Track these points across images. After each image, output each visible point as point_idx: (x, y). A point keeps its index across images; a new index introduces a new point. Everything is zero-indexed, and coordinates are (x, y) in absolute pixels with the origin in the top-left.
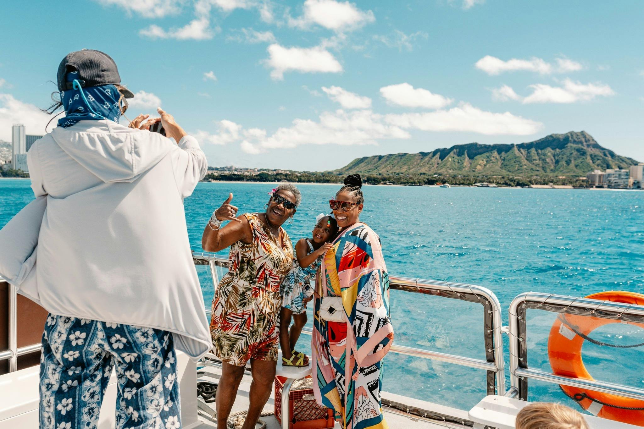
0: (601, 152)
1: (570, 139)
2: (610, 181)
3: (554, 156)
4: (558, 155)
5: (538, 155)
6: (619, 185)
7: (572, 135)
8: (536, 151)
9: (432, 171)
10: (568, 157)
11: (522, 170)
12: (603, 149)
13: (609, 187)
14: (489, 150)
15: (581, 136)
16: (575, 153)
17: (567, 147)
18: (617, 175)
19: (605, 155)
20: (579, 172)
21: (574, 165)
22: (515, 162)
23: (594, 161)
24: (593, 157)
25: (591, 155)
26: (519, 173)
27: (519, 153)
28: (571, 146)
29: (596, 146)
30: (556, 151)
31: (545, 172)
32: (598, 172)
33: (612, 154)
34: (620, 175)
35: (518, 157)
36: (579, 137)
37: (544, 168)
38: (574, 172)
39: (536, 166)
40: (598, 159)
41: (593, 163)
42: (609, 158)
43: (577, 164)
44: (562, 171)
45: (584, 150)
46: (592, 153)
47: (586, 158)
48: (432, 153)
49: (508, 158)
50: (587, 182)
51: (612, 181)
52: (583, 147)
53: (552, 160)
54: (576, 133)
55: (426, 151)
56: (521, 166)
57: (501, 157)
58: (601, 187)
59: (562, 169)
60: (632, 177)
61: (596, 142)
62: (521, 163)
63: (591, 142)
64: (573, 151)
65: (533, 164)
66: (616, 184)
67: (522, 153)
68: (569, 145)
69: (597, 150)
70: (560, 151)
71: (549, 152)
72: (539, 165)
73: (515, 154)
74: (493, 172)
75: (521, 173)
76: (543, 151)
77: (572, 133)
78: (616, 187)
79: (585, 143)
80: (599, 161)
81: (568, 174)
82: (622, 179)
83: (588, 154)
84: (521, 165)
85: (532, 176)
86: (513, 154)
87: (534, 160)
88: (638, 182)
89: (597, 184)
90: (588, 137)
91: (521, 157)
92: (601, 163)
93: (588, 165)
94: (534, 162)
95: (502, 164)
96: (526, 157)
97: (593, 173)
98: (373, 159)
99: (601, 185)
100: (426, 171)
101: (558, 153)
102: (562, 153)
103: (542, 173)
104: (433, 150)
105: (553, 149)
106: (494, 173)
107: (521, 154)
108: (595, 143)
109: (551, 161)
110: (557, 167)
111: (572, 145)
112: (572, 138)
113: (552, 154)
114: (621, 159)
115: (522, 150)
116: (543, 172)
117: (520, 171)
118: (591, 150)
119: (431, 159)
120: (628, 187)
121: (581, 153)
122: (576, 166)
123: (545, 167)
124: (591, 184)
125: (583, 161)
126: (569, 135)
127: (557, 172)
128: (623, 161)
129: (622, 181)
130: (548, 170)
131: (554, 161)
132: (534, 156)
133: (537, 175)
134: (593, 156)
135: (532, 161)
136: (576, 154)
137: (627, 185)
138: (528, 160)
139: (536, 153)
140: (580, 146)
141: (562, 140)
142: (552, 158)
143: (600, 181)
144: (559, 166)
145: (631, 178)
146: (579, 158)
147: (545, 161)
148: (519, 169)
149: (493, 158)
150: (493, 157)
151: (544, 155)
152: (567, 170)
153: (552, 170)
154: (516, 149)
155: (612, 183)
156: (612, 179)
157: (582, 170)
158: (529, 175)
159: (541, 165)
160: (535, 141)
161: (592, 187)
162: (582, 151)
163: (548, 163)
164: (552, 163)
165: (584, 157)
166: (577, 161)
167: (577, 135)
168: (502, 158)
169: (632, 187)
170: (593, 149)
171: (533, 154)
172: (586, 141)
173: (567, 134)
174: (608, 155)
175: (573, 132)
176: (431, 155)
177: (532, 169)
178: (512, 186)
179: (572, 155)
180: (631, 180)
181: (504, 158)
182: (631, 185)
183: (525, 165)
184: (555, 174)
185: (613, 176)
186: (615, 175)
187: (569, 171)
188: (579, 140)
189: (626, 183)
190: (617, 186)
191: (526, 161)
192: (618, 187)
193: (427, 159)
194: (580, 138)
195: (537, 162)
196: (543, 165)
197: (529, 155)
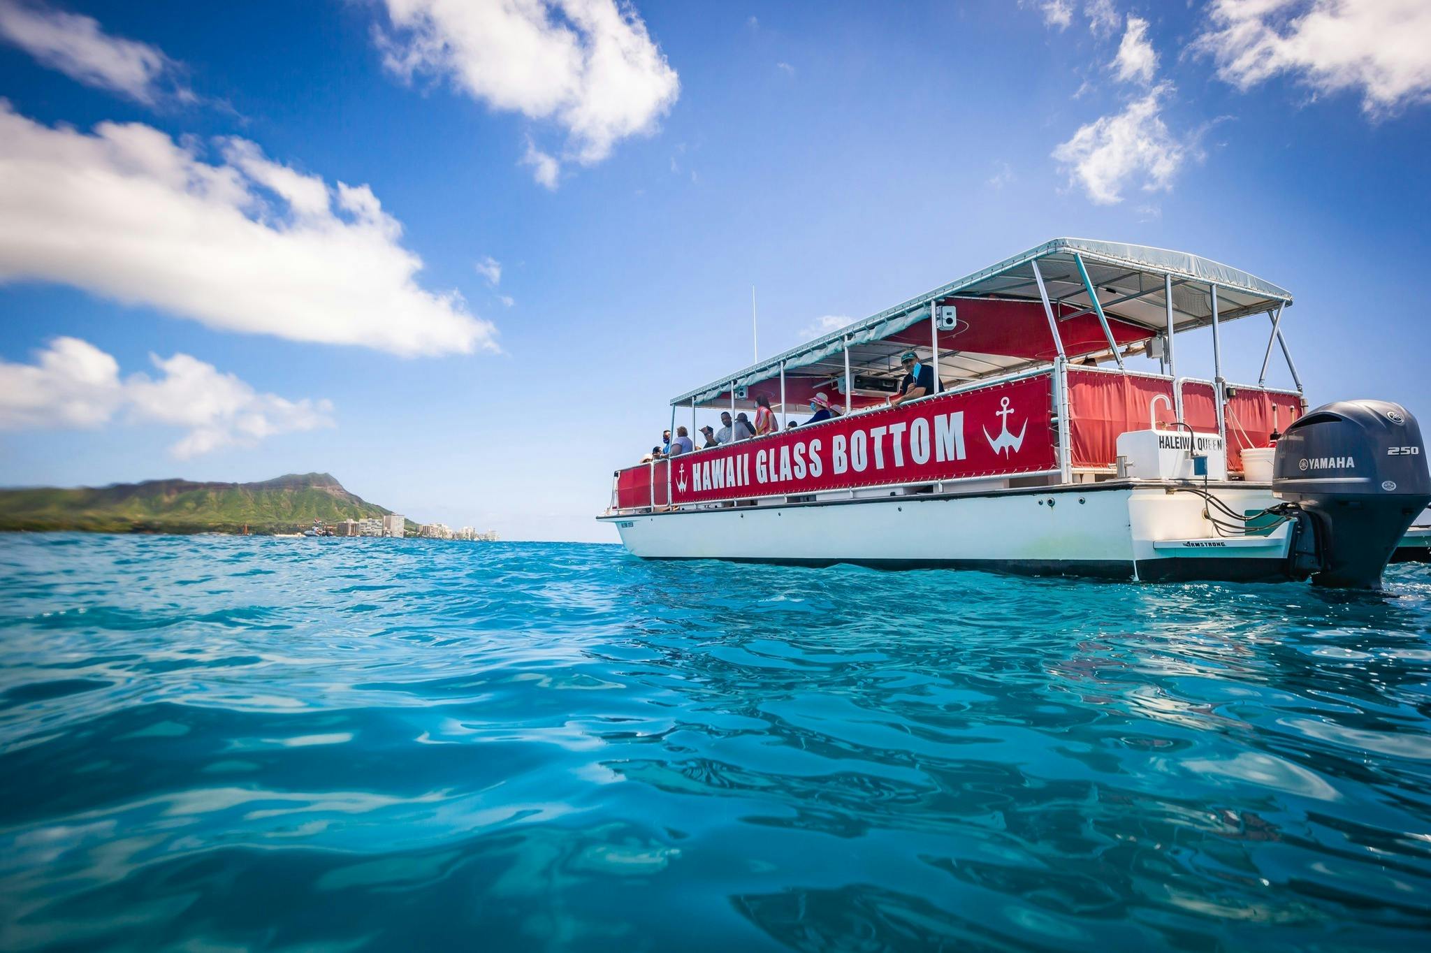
0: (346, 498)
5: (270, 499)
11: (249, 515)
17: (307, 490)
18: (370, 525)
19: (351, 501)
32: (352, 521)
33: (359, 500)
34: (373, 525)
35: (244, 500)
39: (267, 511)
40: (345, 506)
41: (338, 509)
42: (356, 505)
45: (328, 494)
46: (337, 498)
50: (338, 531)
52: (326, 491)
60: (386, 526)
63: (336, 486)
65: (264, 509)
67: (248, 495)
68: (310, 487)
69: (343, 495)
71: (284, 495)
72: (271, 510)
73: (240, 496)
76: (277, 494)
77: (313, 475)
79: (328, 487)
81: (309, 522)
82: (375, 529)
83: (333, 499)
85: (266, 523)
86: (237, 495)
87: (264, 504)
90: (331, 480)
91: (247, 500)
92: (347, 511)
93: (333, 512)
96: (253, 500)
105: (290, 492)
108: (340, 487)
111: (313, 488)
112: (314, 480)
114: (369, 507)
115: (249, 491)
124: (342, 534)
125: (326, 507)
128: (371, 509)
132: (265, 500)
134: (339, 502)
135: (261, 505)
138: (256, 504)
139: (267, 496)
140: (323, 489)
141: (301, 482)
143: (353, 531)
144: (297, 511)
148: (244, 515)
157: (327, 518)
158: (262, 522)
159: (274, 510)
163: (283, 508)
164: (289, 509)
166: (319, 508)
167: (320, 477)
170: (338, 495)
171: (263, 498)
172: (330, 485)
174: (356, 502)
184: (294, 522)
194: (322, 481)
195: (268, 506)
196: (277, 510)
197: (257, 498)
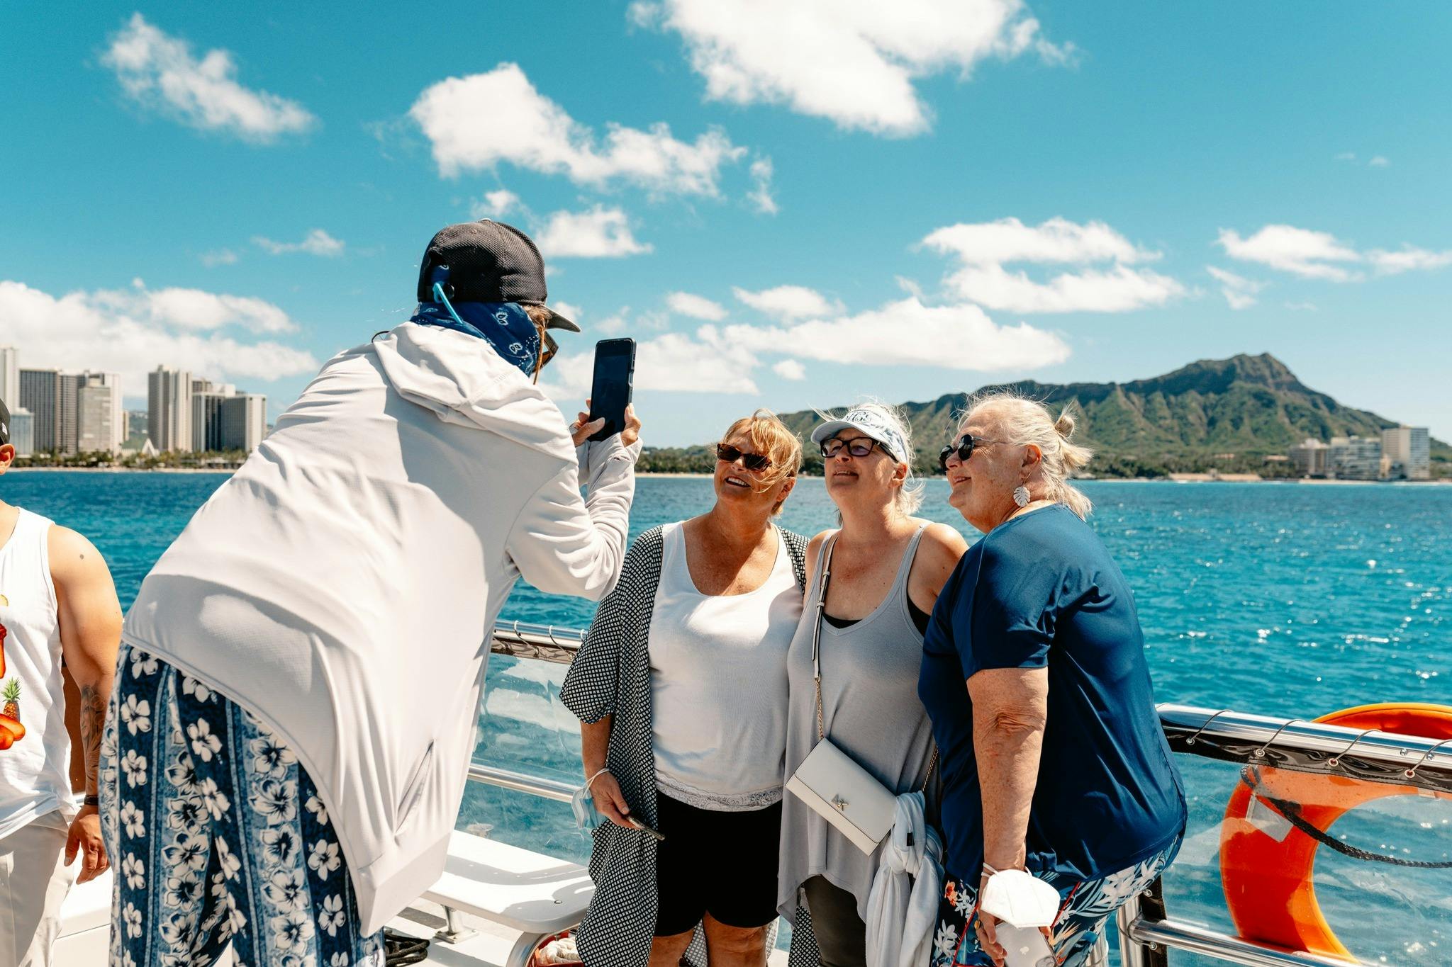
0: (1305, 400)
1: (1239, 370)
2: (1339, 464)
3: (1205, 409)
4: (1214, 407)
5: (1169, 408)
6: (1360, 472)
7: (1242, 363)
8: (1165, 397)
9: (935, 444)
10: (1234, 410)
11: (1136, 441)
12: (1311, 393)
13: (1339, 476)
14: (1060, 396)
15: (1261, 366)
16: (1250, 402)
17: (1232, 389)
18: (1356, 451)
19: (1315, 405)
20: (1261, 444)
21: (1249, 429)
22: (1119, 423)
23: (1293, 420)
24: (1291, 411)
25: (1286, 407)
26: (1129, 448)
27: (1128, 403)
28: (1241, 388)
29: (1296, 386)
30: (1208, 398)
31: (1188, 445)
32: (1314, 444)
34: (1361, 450)
35: (1126, 411)
36: (1257, 366)
37: (1183, 436)
38: (1252, 444)
39: (1166, 430)
40: (1302, 416)
41: (1292, 423)
42: (1324, 412)
43: (1256, 426)
44: (1225, 442)
45: (1271, 395)
46: (1288, 401)
47: (1276, 413)
48: (933, 405)
49: (1104, 413)
50: (1291, 465)
51: (1344, 464)
52: (1267, 389)
53: (1200, 418)
54: (1250, 358)
55: (919, 399)
56: (1134, 432)
57: (1087, 411)
58: (1321, 477)
59: (1223, 437)
60: (1388, 453)
61: (1294, 377)
62: (1132, 425)
63: (1285, 378)
64: (1246, 398)
66: (1354, 470)
67: (1133, 403)
68: (1237, 384)
69: (1298, 395)
70: (1217, 397)
71: (1193, 400)
72: (1172, 428)
73: (1118, 406)
75: (1135, 446)
76: (1180, 398)
77: (1241, 358)
78: (1353, 476)
79: (1270, 381)
80: (1304, 420)
81: (1238, 449)
82: (1367, 458)
83: (1279, 403)
84: (1133, 429)
85: (1158, 453)
87: (1161, 418)
88: (1401, 466)
89: (1312, 471)
90: (1276, 366)
91: (1132, 412)
92: (1308, 424)
93: (1281, 427)
94: (1162, 422)
95: (1092, 427)
96: (1142, 410)
97: (1302, 446)
98: (802, 418)
99: (1320, 472)
100: (922, 444)
101: (1214, 402)
102: (1222, 402)
103: (1179, 446)
104: (936, 397)
105: (1201, 394)
107: (1131, 406)
108: (1291, 379)
109: (1199, 421)
110: (1213, 434)
112: (1242, 368)
113: (1200, 404)
114: (1351, 415)
115: (1134, 397)
116: (1182, 444)
117: (1133, 444)
118: (1286, 394)
119: (932, 416)
120: (1380, 477)
121: (1265, 401)
122: (1255, 431)
123: (1186, 433)
124: (1298, 472)
125: (1268, 419)
126: (1236, 362)
127: (1212, 445)
128: (1355, 418)
129: (1367, 463)
130: (1193, 441)
131: (1205, 420)
132: (1160, 409)
133: (1170, 452)
134: (1290, 409)
135: (1156, 421)
136: (1253, 405)
137: (1378, 471)
138: (1147, 418)
139: (1164, 402)
140: (1260, 386)
141: (1220, 374)
142: (1201, 413)
143: (1318, 465)
144: (1217, 430)
145: (1386, 456)
146: (1259, 412)
147: (1184, 421)
148: (1128, 440)
151: (1182, 408)
152: (1235, 441)
153: (1201, 440)
154: (1119, 393)
155: (1344, 468)
156: (1345, 458)
157: (1269, 439)
158: (1152, 451)
159: (1177, 429)
161: (1302, 477)
162: (1268, 397)
163: (1192, 425)
164: (1202, 425)
165: (1271, 411)
166: (1255, 421)
167: (1254, 363)
168: (1091, 414)
169: (1388, 476)
170: (1289, 394)
171: (1158, 406)
172: (1273, 376)
173: (1231, 360)
174: (1323, 406)
175: (1243, 355)
176: (931, 408)
177: (1158, 438)
178: (1127, 477)
179: (1245, 407)
180: (1386, 462)
181: (1095, 414)
182: (1387, 473)
183: (1142, 429)
184: (1210, 449)
185: (1346, 452)
186: (1350, 451)
187: (1239, 441)
188: (1259, 373)
189: (1376, 467)
190: (1355, 474)
191: (1143, 421)
192: (1358, 476)
193: (922, 417)
195: (1168, 422)
196: (1181, 428)
197: (1148, 406)
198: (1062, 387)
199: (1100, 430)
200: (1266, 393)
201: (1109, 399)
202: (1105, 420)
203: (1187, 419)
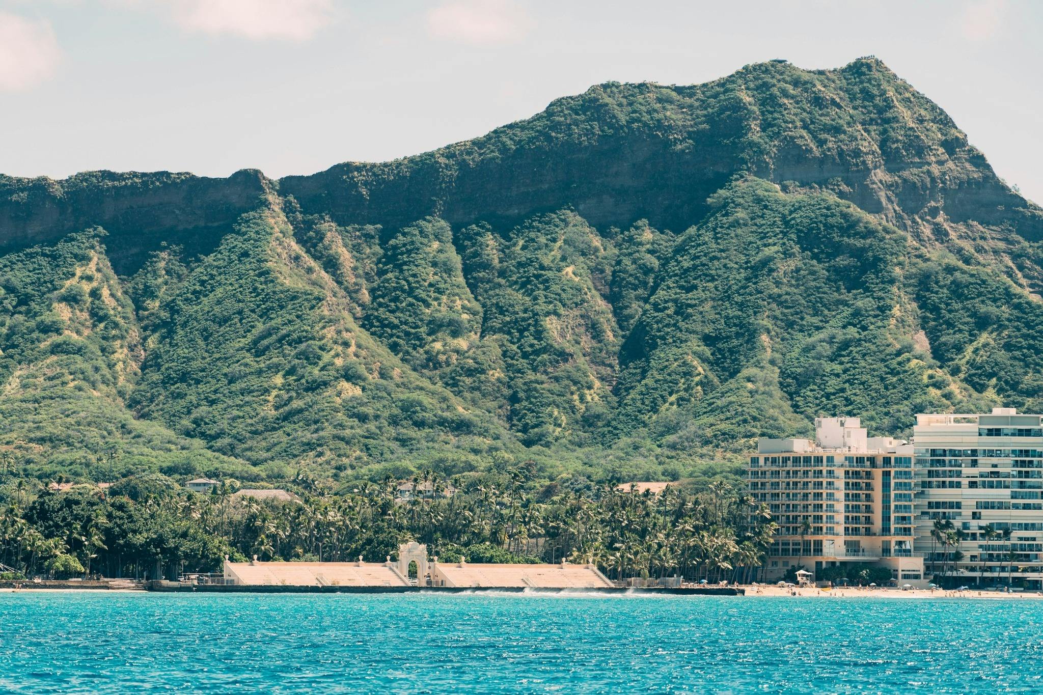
1: (755, 131)
2: (943, 521)
3: (614, 291)
4: (649, 282)
7: (769, 102)
8: (461, 241)
10: (726, 297)
11: (315, 424)
14: (34, 228)
15: (848, 112)
16: (789, 264)
17: (724, 207)
18: (1006, 466)
21: (774, 374)
22: (258, 349)
24: (939, 302)
25: (924, 286)
26: (288, 454)
27: (309, 261)
28: (760, 205)
30: (629, 244)
37: (515, 406)
39: (452, 381)
40: (982, 323)
43: (799, 365)
44: (671, 429)
47: (883, 310)
49: (205, 306)
51: (960, 522)
53: (595, 331)
56: (314, 387)
57: (138, 300)
58: (871, 574)
59: (669, 410)
62: (310, 358)
64: (773, 249)
65: (432, 362)
67: (331, 265)
70: (668, 241)
71: (571, 249)
74: (52, 440)
77: (766, 81)
84: (316, 374)
86: (248, 266)
87: (435, 327)
89: (831, 550)
90: (906, 115)
94: (436, 346)
97: (801, 446)
99: (866, 552)
101: (652, 262)
102: (686, 262)
106: (63, 454)
107: (320, 275)
109: (587, 342)
110: (633, 396)
111: (771, 189)
113: (597, 270)
115: (334, 236)
117: (303, 434)
118: (940, 234)
121: (842, 261)
122: (795, 383)
123: (529, 391)
125: (853, 333)
126: (747, 97)
131: (612, 337)
136: (797, 277)
141: (681, 143)
142: (599, 307)
146: (817, 307)
147: (530, 341)
148: (287, 418)
149: (63, 312)
150: (72, 299)
151: (524, 285)
152: (708, 424)
153: (588, 421)
154: (275, 219)
155: (962, 536)
156: (965, 497)
160: (450, 152)
161: (791, 575)
162: (853, 242)
163: (564, 356)
165: (863, 303)
168: (153, 307)
171: (430, 275)
172: (892, 160)
173: (725, 84)
177: (408, 413)
179: (766, 285)
181: (171, 308)
183: (349, 375)
184: (616, 458)
185: (969, 473)
186: (985, 465)
188: (833, 144)
191: (358, 334)
194: (837, 130)
195: (462, 343)
198: (39, 187)
199: (184, 377)
200: (850, 226)
201: (231, 240)
202: (206, 335)
203: (539, 334)
